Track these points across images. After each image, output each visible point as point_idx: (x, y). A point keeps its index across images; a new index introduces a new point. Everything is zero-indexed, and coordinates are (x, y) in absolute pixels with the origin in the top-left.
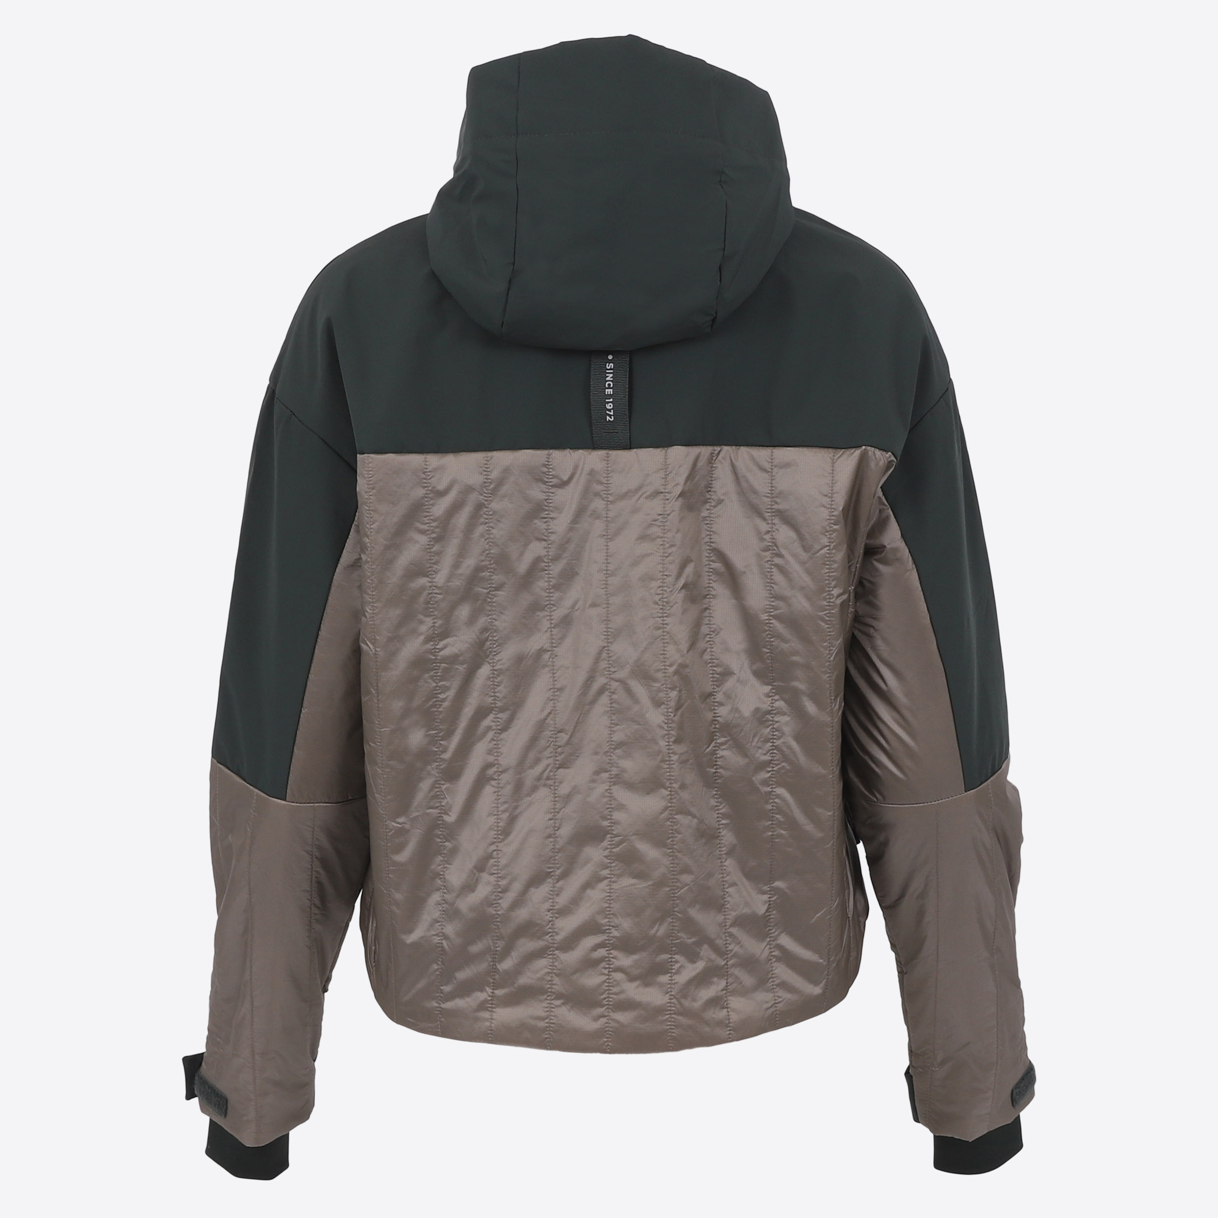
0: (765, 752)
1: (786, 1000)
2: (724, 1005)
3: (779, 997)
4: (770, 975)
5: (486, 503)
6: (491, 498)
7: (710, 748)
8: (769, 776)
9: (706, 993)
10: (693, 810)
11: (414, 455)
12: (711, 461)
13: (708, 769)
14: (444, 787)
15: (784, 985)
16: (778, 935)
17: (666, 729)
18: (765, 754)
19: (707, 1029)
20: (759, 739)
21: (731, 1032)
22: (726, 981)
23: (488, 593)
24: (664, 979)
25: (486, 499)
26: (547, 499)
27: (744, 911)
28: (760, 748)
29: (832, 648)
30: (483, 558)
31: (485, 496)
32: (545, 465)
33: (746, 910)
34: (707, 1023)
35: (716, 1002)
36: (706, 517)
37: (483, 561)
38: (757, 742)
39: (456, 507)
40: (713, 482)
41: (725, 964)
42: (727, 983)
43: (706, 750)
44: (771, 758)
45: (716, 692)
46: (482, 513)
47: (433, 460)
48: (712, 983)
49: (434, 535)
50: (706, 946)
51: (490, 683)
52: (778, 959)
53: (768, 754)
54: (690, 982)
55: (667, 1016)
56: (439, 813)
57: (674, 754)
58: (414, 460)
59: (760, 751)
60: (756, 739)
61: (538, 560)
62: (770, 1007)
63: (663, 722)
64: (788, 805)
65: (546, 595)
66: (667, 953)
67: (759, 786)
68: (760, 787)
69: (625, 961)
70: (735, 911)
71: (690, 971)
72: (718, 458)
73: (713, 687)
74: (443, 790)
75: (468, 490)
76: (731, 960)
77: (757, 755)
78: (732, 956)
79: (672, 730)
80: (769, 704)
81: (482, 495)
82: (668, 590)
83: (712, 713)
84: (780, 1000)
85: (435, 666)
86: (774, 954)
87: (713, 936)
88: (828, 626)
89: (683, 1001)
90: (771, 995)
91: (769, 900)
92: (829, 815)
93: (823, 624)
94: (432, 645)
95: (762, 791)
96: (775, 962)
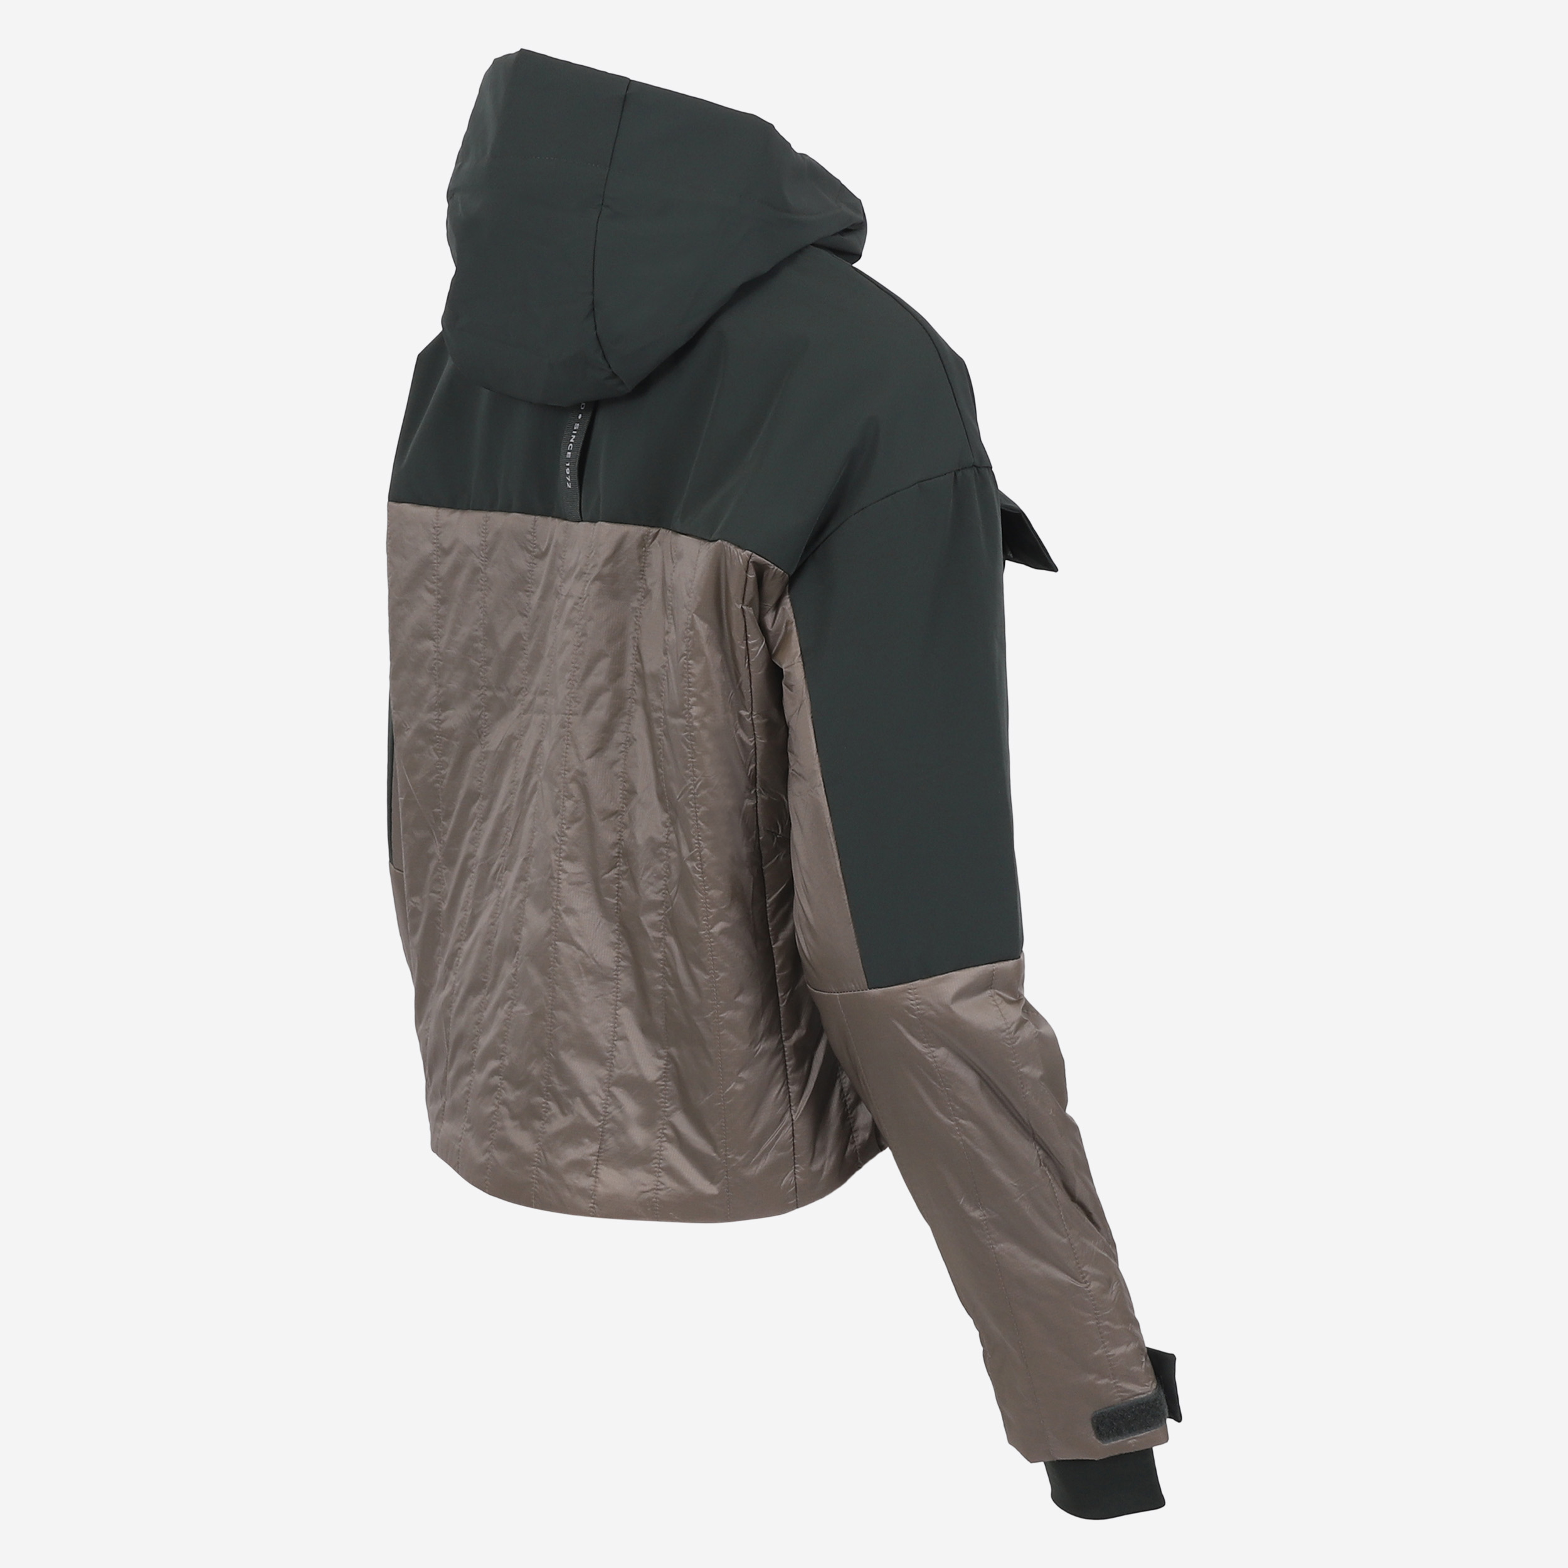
0: (656, 890)
1: (670, 1189)
2: (591, 1173)
3: (662, 1184)
4: (655, 1155)
5: (482, 568)
6: (486, 563)
7: (610, 874)
8: (661, 919)
9: (572, 1153)
10: (578, 940)
11: (425, 507)
12: (643, 544)
13: (606, 898)
14: (444, 872)
15: (671, 1171)
16: (673, 1111)
17: (559, 841)
18: (657, 893)
19: (567, 1194)
20: (652, 874)
21: (595, 1206)
22: (598, 1146)
23: (481, 666)
24: (537, 1124)
25: (482, 563)
26: (530, 571)
27: (631, 1072)
28: (651, 884)
29: (695, 778)
30: (476, 627)
31: (482, 560)
32: (530, 533)
33: (633, 1071)
34: (568, 1187)
35: (580, 1165)
36: (636, 608)
37: (477, 630)
38: (649, 877)
39: (456, 569)
40: (646, 569)
41: (600, 1126)
42: (600, 1148)
43: (604, 875)
44: (663, 899)
45: (624, 811)
46: (479, 578)
47: (445, 515)
48: (581, 1144)
49: (439, 597)
50: (578, 1099)
51: (478, 766)
52: (669, 1140)
53: (661, 894)
54: (558, 1134)
55: (533, 1168)
56: (440, 899)
57: (564, 872)
58: (429, 512)
59: (651, 888)
60: (649, 873)
61: (518, 637)
62: (648, 1192)
63: (557, 833)
64: (673, 956)
65: (523, 676)
66: (542, 1097)
67: (646, 927)
68: (649, 930)
69: (511, 1095)
70: (620, 1068)
71: (560, 1122)
72: (654, 542)
73: (621, 805)
74: (444, 875)
75: (468, 551)
76: (608, 1123)
77: (648, 892)
78: (610, 1119)
79: (564, 844)
80: (664, 834)
81: (478, 558)
82: (576, 685)
83: (618, 835)
84: (663, 1187)
85: (438, 739)
86: (665, 1131)
87: (587, 1091)
88: (689, 750)
89: (548, 1155)
90: (652, 1178)
91: (664, 1066)
92: (706, 979)
93: (685, 747)
94: (435, 715)
95: (650, 935)
96: (665, 1141)
